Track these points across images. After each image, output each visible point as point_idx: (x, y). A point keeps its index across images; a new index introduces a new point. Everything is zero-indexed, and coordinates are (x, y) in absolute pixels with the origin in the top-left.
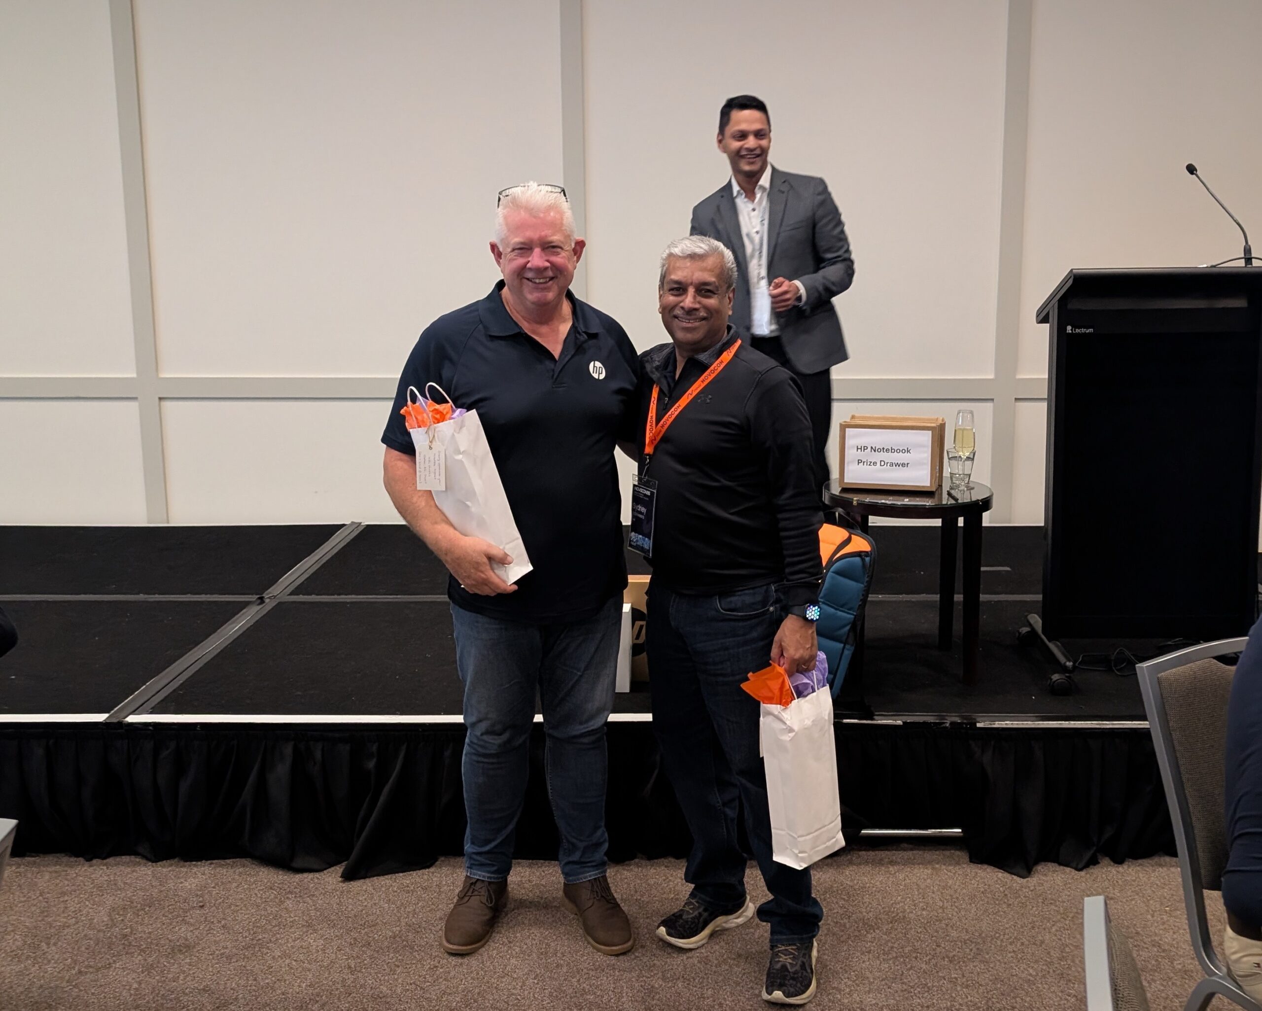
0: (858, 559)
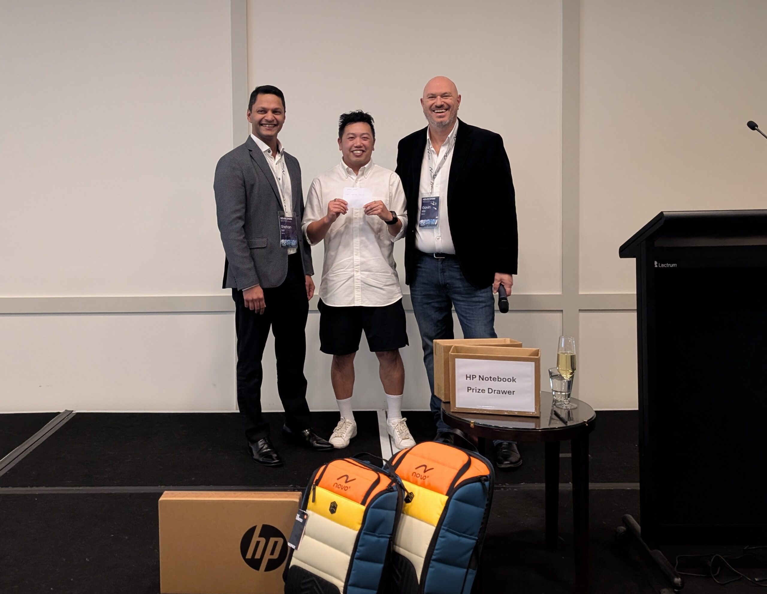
0: (478, 484)
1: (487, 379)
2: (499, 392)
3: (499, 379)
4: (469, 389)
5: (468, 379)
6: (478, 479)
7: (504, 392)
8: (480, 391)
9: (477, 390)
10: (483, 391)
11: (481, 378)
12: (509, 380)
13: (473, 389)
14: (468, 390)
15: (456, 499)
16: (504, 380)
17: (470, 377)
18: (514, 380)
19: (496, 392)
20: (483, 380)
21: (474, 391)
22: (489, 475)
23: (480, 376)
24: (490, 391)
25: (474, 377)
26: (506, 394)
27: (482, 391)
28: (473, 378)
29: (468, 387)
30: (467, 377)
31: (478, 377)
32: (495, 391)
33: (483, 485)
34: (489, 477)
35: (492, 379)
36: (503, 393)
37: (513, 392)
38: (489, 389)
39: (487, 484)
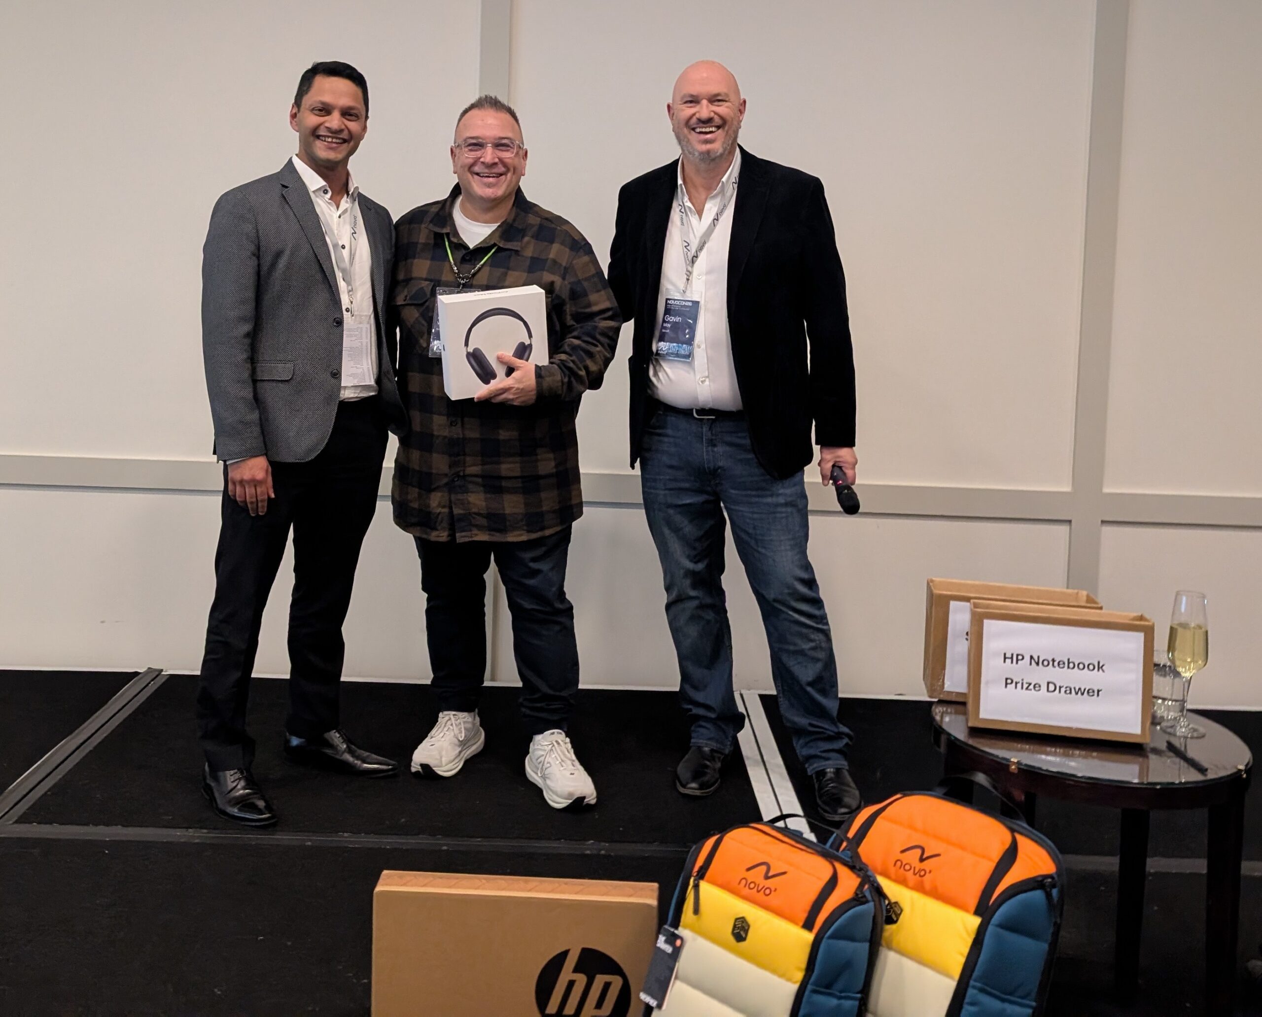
0: (1039, 895)
1: (1046, 663)
2: (1069, 690)
3: (1070, 664)
4: (1008, 682)
5: (1008, 661)
6: (1037, 883)
7: (1080, 692)
8: (1031, 687)
9: (1025, 686)
10: (1037, 687)
11: (1035, 661)
12: (1091, 667)
13: (1016, 683)
14: (1006, 684)
15: (1001, 926)
16: (1081, 666)
17: (1012, 658)
18: (1100, 667)
19: (1063, 690)
20: (1038, 664)
21: (1019, 685)
22: (1056, 873)
23: (1032, 657)
24: (1052, 687)
25: (1019, 658)
26: (1083, 694)
27: (1034, 687)
28: (1017, 660)
29: (1007, 679)
30: (1005, 658)
31: (1027, 658)
32: (1060, 688)
33: (1049, 896)
34: (1055, 876)
35: (1056, 664)
36: (1077, 693)
37: (1098, 691)
38: (1048, 683)
39: (1055, 892)
